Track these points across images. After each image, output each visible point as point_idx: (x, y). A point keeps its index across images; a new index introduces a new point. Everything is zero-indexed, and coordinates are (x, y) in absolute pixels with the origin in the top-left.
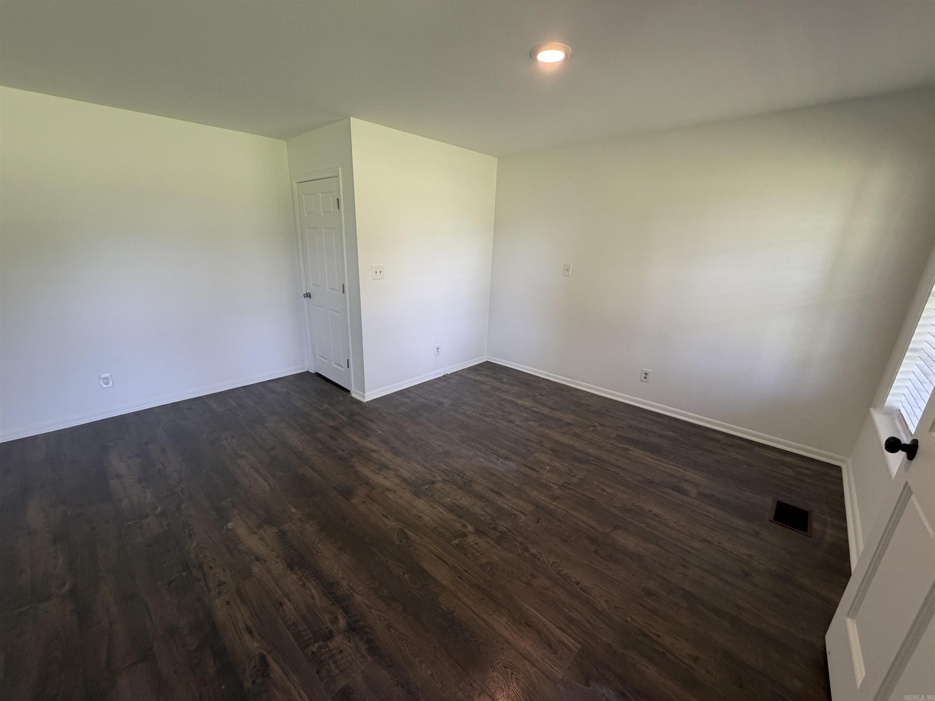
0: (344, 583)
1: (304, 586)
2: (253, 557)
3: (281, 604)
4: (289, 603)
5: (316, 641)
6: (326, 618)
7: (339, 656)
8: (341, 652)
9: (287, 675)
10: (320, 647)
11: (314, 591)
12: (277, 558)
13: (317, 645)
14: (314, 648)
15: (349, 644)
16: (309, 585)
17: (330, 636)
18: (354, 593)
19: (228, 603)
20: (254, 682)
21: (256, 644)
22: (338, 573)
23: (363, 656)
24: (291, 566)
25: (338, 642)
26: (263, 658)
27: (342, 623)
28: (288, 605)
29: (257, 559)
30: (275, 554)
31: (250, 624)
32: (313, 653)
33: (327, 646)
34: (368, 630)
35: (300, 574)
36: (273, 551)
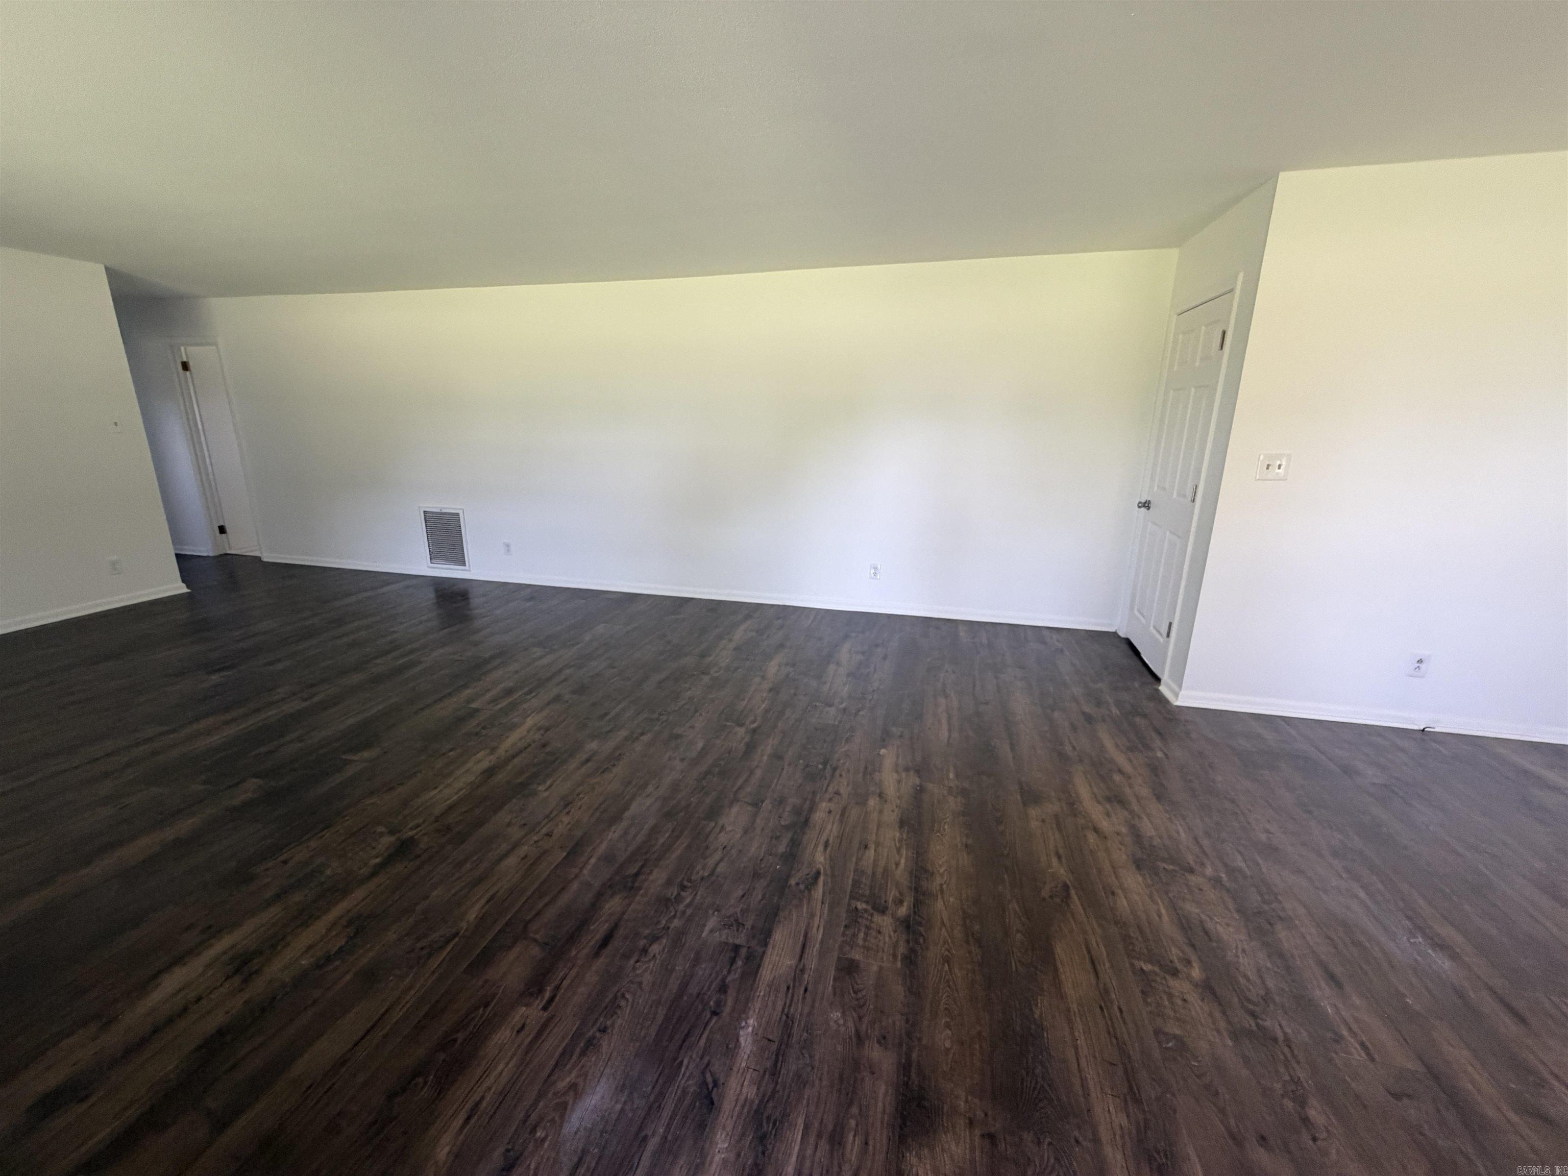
0: (938, 880)
1: (899, 850)
2: (878, 791)
3: (866, 847)
4: (872, 851)
5: (867, 902)
6: (893, 893)
7: (873, 933)
8: (879, 932)
9: (823, 903)
10: (866, 911)
11: (903, 861)
12: (897, 807)
13: (864, 906)
14: (861, 906)
15: (892, 934)
16: (904, 852)
17: (883, 911)
18: (940, 896)
19: (830, 812)
20: (798, 884)
21: (822, 859)
22: (941, 866)
23: (895, 956)
24: (902, 823)
25: (885, 922)
26: (818, 873)
27: (903, 911)
28: (871, 853)
29: (881, 795)
30: (898, 801)
31: (831, 841)
32: (856, 908)
33: (872, 915)
34: (921, 941)
35: (905, 836)
36: (899, 798)
